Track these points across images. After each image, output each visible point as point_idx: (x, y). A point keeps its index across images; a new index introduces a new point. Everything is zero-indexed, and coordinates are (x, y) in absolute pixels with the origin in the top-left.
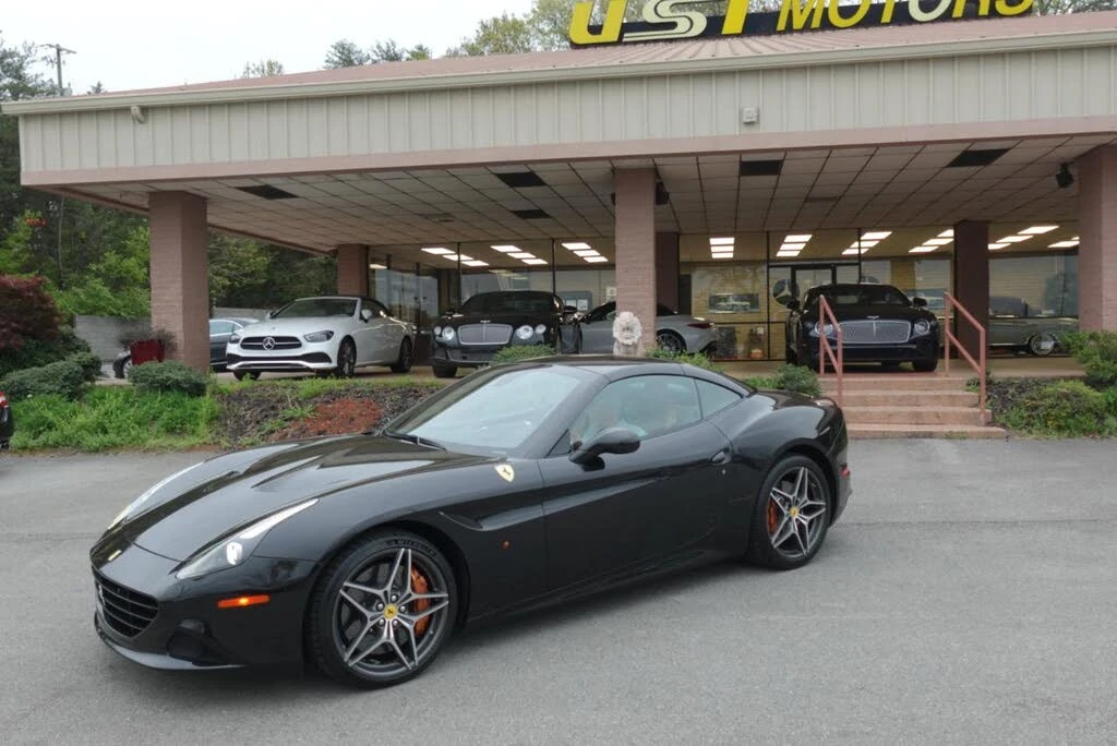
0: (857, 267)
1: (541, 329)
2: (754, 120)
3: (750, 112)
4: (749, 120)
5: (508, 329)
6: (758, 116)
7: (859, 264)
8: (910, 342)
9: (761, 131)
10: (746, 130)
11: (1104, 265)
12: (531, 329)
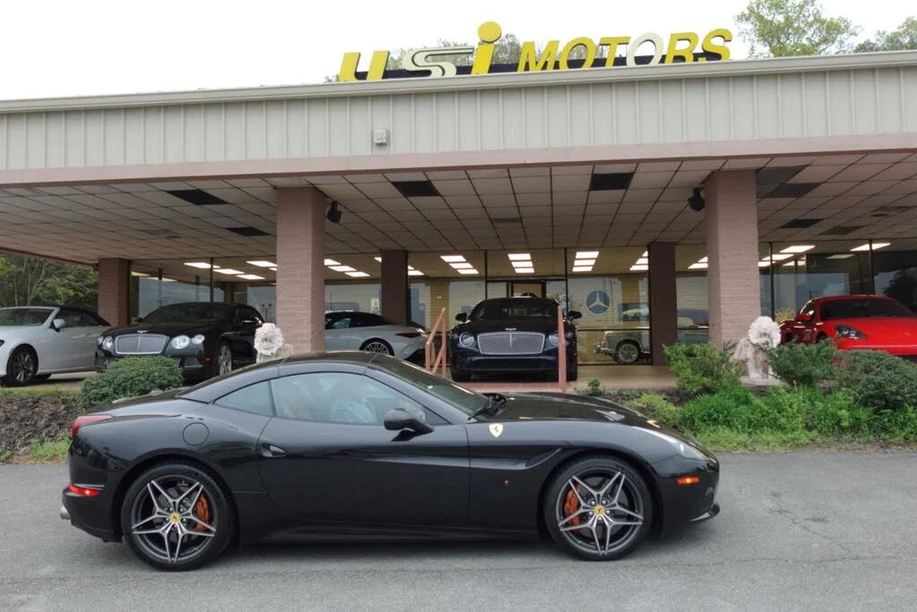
0: (565, 282)
1: (199, 340)
2: (384, 141)
3: (380, 135)
4: (379, 142)
5: (164, 339)
6: (388, 138)
7: (566, 280)
8: (545, 353)
9: (392, 152)
10: (378, 152)
11: (723, 281)
12: (187, 338)
